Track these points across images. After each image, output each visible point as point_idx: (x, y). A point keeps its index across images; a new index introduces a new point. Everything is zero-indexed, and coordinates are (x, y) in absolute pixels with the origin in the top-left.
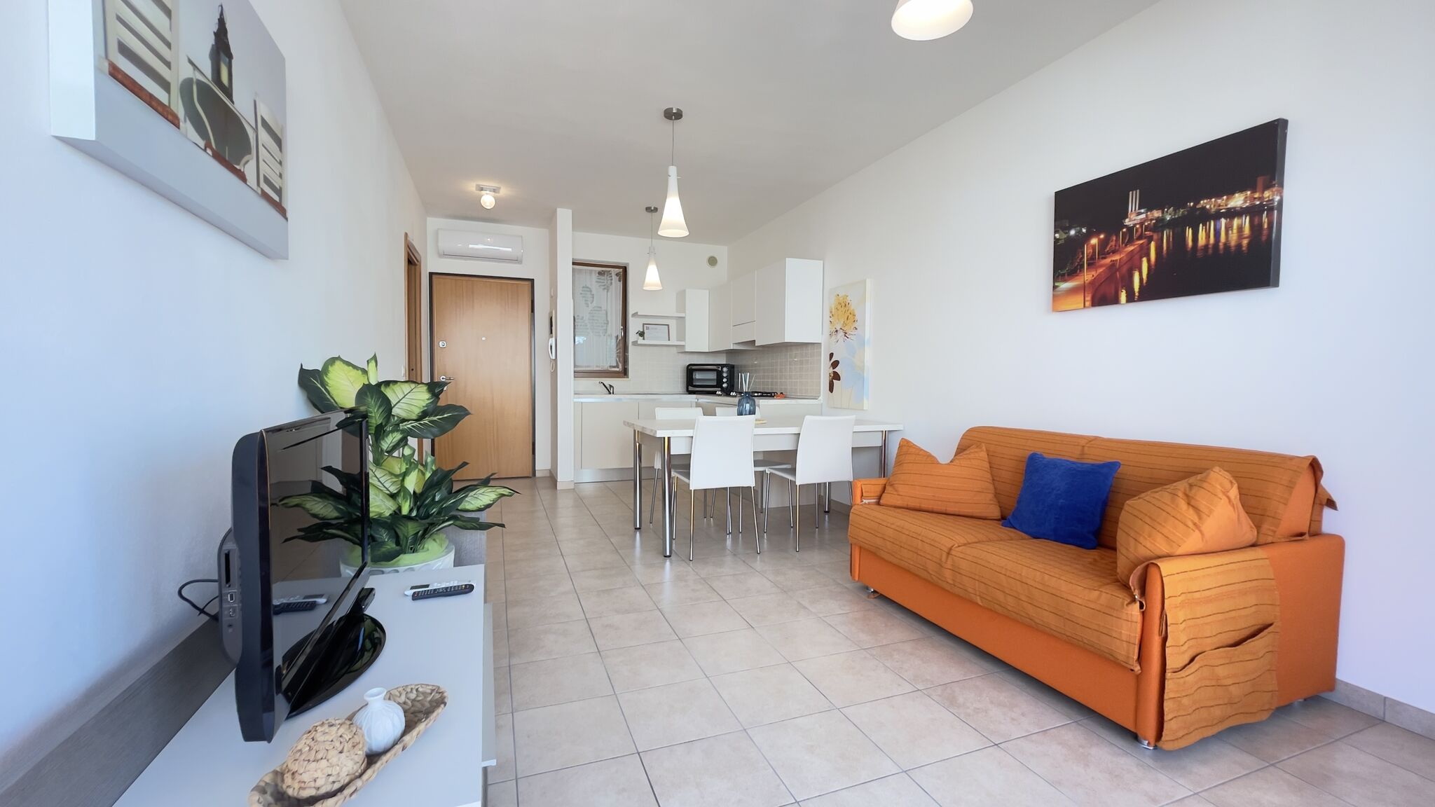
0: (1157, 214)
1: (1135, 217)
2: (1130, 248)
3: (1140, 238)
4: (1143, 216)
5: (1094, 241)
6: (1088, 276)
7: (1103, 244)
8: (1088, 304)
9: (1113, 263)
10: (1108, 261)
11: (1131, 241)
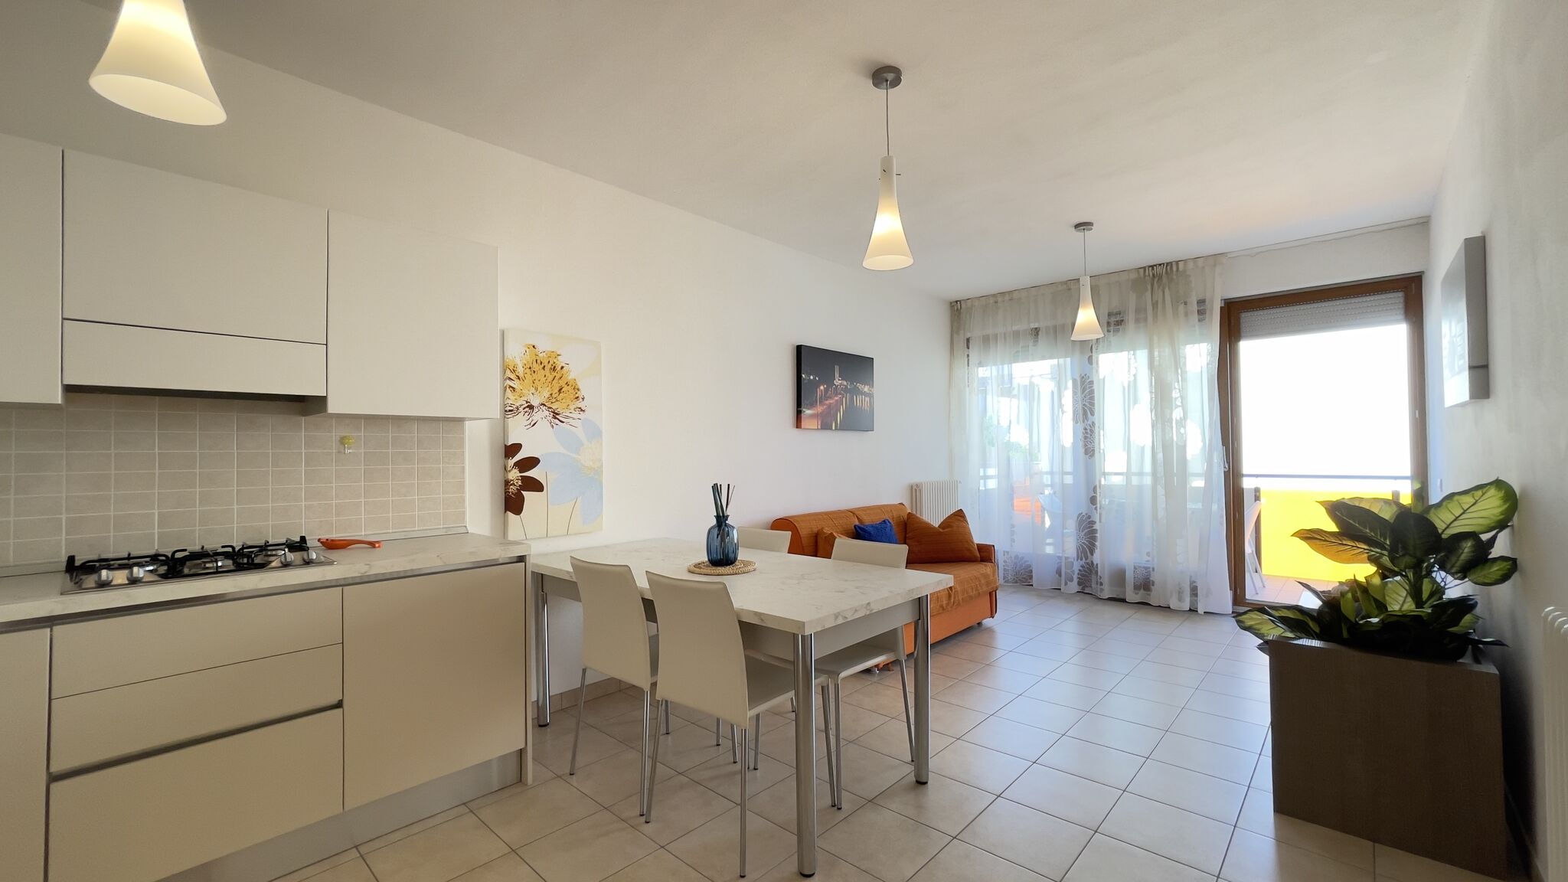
0: (845, 383)
1: (837, 382)
2: (836, 398)
3: (840, 394)
4: (840, 382)
5: (822, 388)
6: (819, 409)
7: (826, 390)
8: (819, 427)
9: (829, 406)
10: (827, 402)
11: (836, 395)
